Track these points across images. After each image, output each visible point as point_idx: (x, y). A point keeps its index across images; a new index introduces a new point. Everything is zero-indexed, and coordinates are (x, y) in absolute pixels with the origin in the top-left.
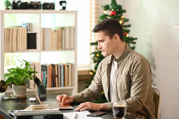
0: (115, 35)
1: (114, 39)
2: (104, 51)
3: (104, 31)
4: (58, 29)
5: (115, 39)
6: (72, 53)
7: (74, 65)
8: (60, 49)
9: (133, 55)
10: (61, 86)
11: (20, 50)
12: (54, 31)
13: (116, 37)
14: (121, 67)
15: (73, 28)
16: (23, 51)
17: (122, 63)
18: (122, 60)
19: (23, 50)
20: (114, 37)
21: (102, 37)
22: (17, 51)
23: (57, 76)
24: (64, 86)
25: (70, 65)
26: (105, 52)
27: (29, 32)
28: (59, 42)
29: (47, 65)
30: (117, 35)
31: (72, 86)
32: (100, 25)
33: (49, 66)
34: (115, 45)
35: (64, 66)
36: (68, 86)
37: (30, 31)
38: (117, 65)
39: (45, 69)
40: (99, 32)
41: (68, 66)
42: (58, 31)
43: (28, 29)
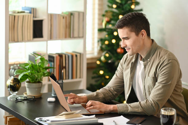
0: (142, 31)
1: (140, 35)
2: (129, 49)
3: (129, 27)
4: (66, 15)
5: (142, 36)
6: (81, 41)
7: (83, 54)
8: (68, 37)
9: (161, 53)
10: (68, 78)
11: (26, 39)
12: (62, 18)
13: (143, 33)
14: (148, 67)
15: (82, 13)
16: (29, 41)
17: (149, 62)
18: (148, 60)
19: (29, 39)
20: (141, 33)
21: (127, 33)
22: (23, 40)
23: (65, 67)
24: (72, 78)
25: (78, 55)
26: (131, 50)
27: (35, 19)
28: (67, 29)
29: (55, 56)
30: (144, 31)
31: (80, 78)
32: (123, 20)
33: (56, 57)
34: (142, 43)
35: (72, 56)
36: (76, 78)
37: (36, 17)
38: (144, 65)
39: (52, 59)
40: (124, 28)
41: (76, 56)
42: (66, 17)
43: (35, 16)
